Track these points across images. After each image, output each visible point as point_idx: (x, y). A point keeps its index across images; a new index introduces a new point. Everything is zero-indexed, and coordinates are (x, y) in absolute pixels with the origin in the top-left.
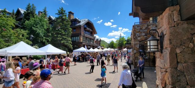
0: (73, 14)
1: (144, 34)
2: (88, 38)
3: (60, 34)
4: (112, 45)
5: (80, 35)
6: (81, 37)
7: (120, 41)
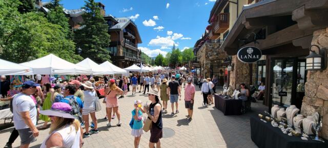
0: (103, 7)
1: (215, 54)
2: (130, 50)
3: (94, 43)
4: (159, 61)
5: (119, 44)
6: (120, 47)
7: (172, 55)
